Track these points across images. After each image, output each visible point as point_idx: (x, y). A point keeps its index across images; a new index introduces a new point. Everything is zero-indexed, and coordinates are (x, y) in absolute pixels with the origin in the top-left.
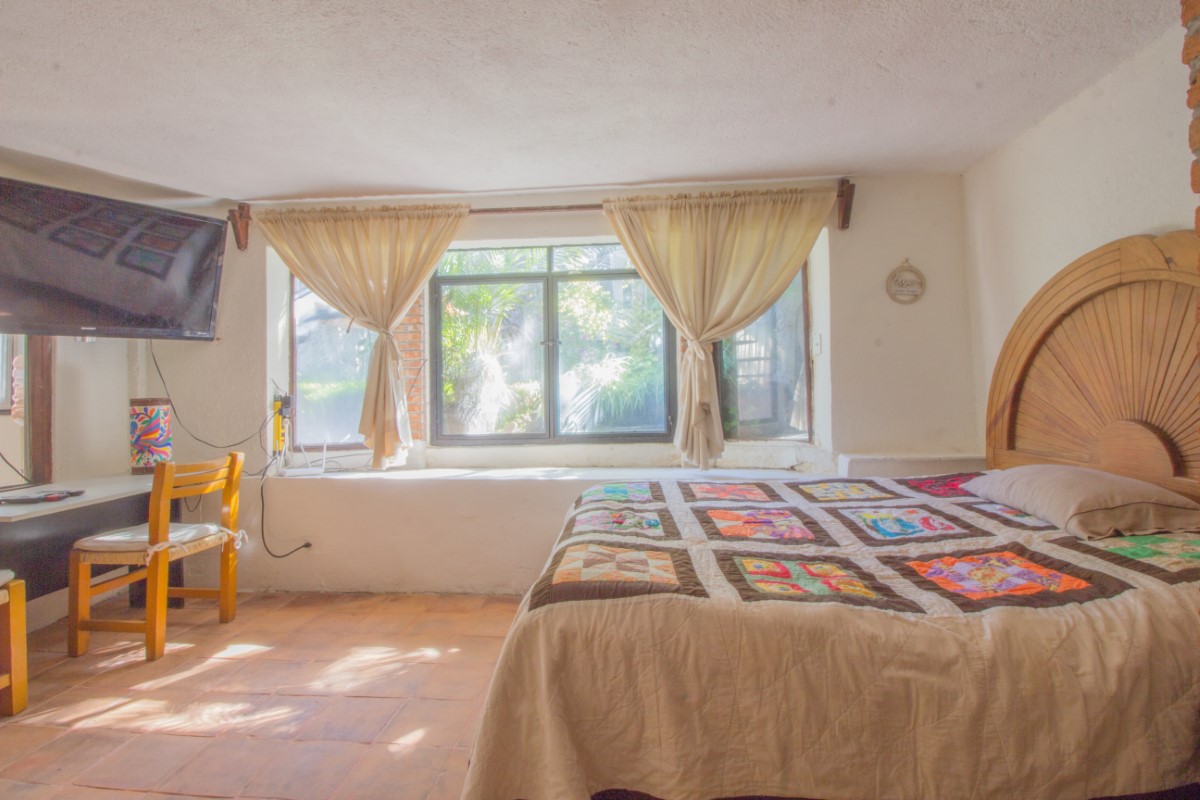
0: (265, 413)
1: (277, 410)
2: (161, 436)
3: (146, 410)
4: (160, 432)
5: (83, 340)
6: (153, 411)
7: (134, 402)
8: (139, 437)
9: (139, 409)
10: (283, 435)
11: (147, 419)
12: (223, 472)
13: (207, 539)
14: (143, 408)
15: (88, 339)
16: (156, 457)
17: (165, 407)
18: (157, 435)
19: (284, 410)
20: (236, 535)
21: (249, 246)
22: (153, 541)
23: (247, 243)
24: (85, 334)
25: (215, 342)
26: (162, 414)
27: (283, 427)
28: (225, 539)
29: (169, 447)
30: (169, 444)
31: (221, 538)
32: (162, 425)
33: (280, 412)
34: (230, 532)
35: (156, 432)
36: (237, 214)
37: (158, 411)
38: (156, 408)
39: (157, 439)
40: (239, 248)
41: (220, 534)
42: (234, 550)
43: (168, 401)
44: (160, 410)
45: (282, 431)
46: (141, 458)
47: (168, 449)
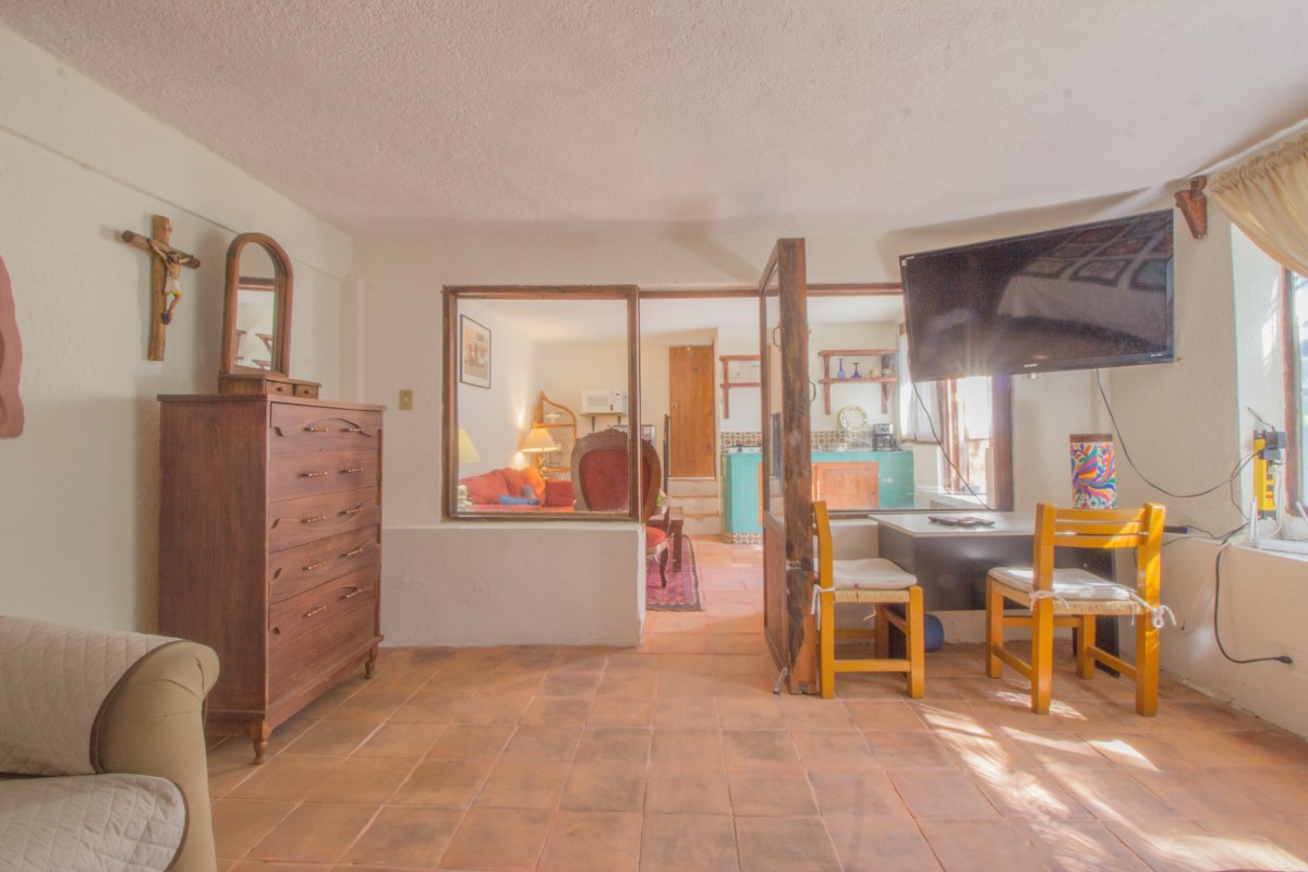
0: (1238, 454)
1: (1257, 451)
2: (1099, 476)
3: (1082, 446)
4: (1098, 472)
5: (1029, 377)
6: (1089, 448)
7: (1075, 438)
8: (1077, 475)
9: (1077, 446)
10: (1270, 488)
11: (1083, 456)
12: (1133, 526)
13: (1109, 603)
14: (1079, 444)
15: (1033, 376)
16: (1094, 499)
17: (1104, 444)
18: (1094, 475)
19: (1266, 453)
20: (1154, 609)
21: (1209, 230)
22: (1036, 587)
23: (1205, 228)
24: (1029, 371)
25: (1176, 364)
26: (1099, 452)
27: (1270, 477)
28: (1138, 611)
29: (1110, 490)
30: (1111, 486)
31: (1130, 608)
32: (1100, 464)
33: (1261, 455)
34: (1146, 604)
35: (1093, 470)
36: (1186, 196)
37: (1095, 448)
38: (1093, 444)
39: (1095, 480)
40: (1195, 237)
41: (1131, 602)
42: (1152, 628)
43: (1109, 438)
44: (1097, 447)
45: (1266, 483)
46: (1079, 498)
47: (1109, 492)
